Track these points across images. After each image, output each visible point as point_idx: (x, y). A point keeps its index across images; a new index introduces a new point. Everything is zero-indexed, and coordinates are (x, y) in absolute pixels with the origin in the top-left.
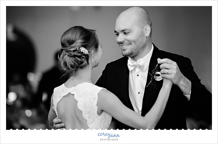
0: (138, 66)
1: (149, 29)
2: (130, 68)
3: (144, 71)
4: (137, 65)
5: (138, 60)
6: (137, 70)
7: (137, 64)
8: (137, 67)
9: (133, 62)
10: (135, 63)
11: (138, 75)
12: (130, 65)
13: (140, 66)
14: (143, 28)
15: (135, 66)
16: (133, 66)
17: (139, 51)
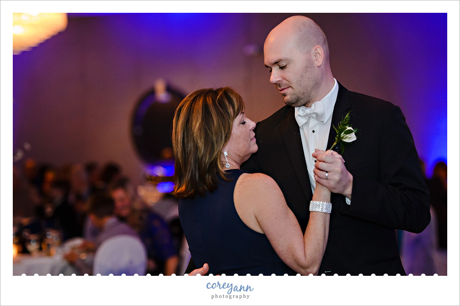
0: (314, 115)
1: (320, 53)
2: (300, 121)
3: (325, 122)
4: (312, 114)
5: (313, 104)
6: (313, 122)
7: (311, 112)
8: (313, 118)
9: (304, 109)
10: (308, 111)
11: (314, 131)
12: (299, 116)
13: (317, 114)
14: (309, 52)
15: (309, 116)
16: (305, 116)
17: (310, 93)
